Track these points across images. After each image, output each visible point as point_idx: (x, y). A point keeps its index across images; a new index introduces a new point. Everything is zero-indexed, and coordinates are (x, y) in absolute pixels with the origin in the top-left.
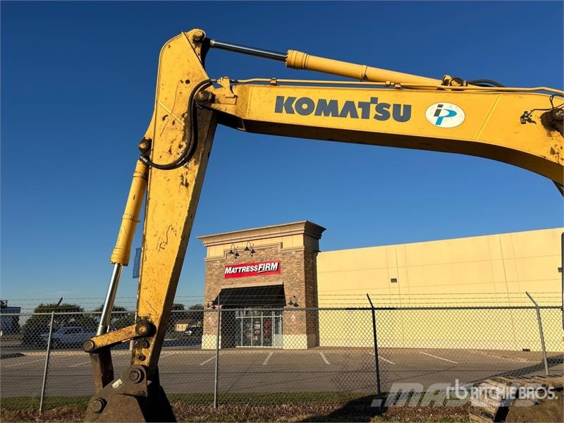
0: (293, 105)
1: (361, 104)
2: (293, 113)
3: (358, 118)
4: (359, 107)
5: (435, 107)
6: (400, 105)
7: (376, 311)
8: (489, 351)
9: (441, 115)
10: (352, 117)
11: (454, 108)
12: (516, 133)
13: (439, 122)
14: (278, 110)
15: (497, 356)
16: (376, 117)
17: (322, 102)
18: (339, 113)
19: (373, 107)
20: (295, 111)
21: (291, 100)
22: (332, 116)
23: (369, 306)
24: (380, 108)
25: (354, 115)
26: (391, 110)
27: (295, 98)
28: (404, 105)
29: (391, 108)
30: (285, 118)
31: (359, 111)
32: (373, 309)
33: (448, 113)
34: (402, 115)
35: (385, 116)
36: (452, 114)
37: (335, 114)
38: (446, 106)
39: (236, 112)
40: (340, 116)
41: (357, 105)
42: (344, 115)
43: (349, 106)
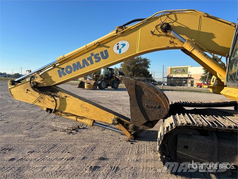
0: (65, 71)
2: (66, 74)
3: (90, 65)
4: (88, 60)
6: (103, 51)
9: (120, 48)
11: (124, 42)
12: (152, 41)
13: (120, 52)
14: (60, 76)
17: (74, 65)
18: (82, 66)
19: (93, 57)
20: (67, 74)
21: (63, 70)
26: (100, 56)
27: (64, 68)
28: (104, 51)
29: (100, 54)
31: (89, 62)
33: (122, 46)
34: (105, 56)
35: (98, 60)
36: (124, 45)
37: (81, 68)
38: (120, 43)
40: (83, 68)
42: (84, 66)
43: (84, 62)
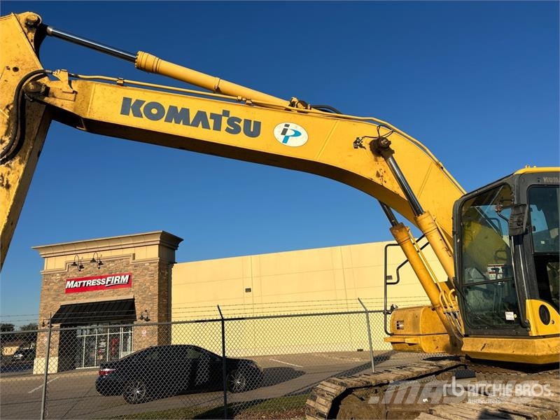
0: (142, 109)
1: (213, 116)
2: (141, 116)
3: (209, 128)
4: (211, 118)
5: (282, 126)
6: (250, 121)
7: (226, 322)
8: (330, 354)
9: (287, 134)
10: (203, 127)
11: (299, 129)
12: (350, 156)
13: (286, 140)
14: (125, 111)
15: (336, 358)
16: (228, 130)
17: (173, 109)
18: (191, 122)
19: (225, 119)
20: (143, 115)
21: (139, 103)
22: (184, 124)
23: (219, 317)
24: (232, 121)
25: (206, 126)
26: (242, 125)
27: (144, 102)
28: (254, 122)
29: (242, 122)
30: (131, 121)
31: (211, 122)
32: (223, 320)
33: (293, 133)
34: (252, 130)
35: (236, 130)
36: (297, 134)
37: (186, 123)
38: (292, 126)
39: (75, 109)
40: (191, 125)
41: (209, 116)
42: (195, 124)
43: (201, 117)
